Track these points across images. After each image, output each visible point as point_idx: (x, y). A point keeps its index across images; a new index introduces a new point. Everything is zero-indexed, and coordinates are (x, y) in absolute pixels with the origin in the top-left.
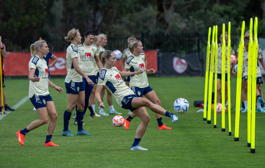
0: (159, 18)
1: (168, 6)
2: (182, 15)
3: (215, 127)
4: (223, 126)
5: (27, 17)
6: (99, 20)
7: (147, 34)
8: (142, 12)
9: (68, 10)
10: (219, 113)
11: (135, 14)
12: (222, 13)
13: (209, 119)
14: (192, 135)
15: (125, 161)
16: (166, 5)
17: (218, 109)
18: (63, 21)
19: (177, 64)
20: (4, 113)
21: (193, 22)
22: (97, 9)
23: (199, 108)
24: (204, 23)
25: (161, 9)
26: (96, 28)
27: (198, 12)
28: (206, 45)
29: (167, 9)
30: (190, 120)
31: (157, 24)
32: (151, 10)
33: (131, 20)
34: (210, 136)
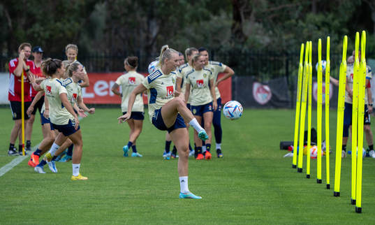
0: (234, 31)
1: (248, 14)
2: (265, 26)
3: (308, 177)
4: (319, 177)
5: (59, 24)
6: (155, 32)
7: (218, 50)
8: (211, 22)
9: (113, 18)
10: (314, 159)
11: (202, 23)
12: (319, 24)
13: (300, 166)
14: (278, 187)
15: (187, 220)
16: (244, 13)
17: (313, 153)
18: (105, 31)
19: (258, 91)
20: (26, 154)
21: (280, 36)
22: (151, 17)
23: (286, 151)
24: (295, 38)
25: (237, 18)
26: (150, 42)
27: (287, 23)
28: (297, 67)
29: (245, 18)
30: (274, 167)
31: (232, 38)
32: (224, 19)
33: (196, 32)
34: (301, 189)
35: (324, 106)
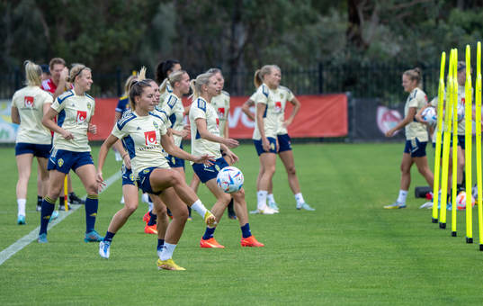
0: (351, 36)
1: (369, 13)
2: (392, 29)
3: (454, 234)
4: (469, 234)
5: (111, 32)
6: (242, 40)
7: (329, 63)
8: (318, 26)
9: (186, 22)
10: (462, 209)
11: (308, 27)
12: (468, 26)
13: (443, 220)
14: (412, 249)
15: (288, 295)
16: (364, 12)
17: (460, 202)
18: (175, 41)
19: (384, 118)
20: (69, 209)
21: (414, 43)
22: (237, 19)
23: (424, 200)
24: (434, 45)
25: (354, 19)
26: (236, 54)
27: (424, 25)
28: (437, 84)
29: (365, 19)
30: (406, 222)
31: (347, 46)
32: (336, 21)
33: (299, 39)
34: (444, 252)
35: (474, 137)
